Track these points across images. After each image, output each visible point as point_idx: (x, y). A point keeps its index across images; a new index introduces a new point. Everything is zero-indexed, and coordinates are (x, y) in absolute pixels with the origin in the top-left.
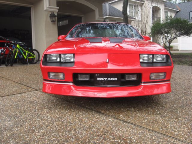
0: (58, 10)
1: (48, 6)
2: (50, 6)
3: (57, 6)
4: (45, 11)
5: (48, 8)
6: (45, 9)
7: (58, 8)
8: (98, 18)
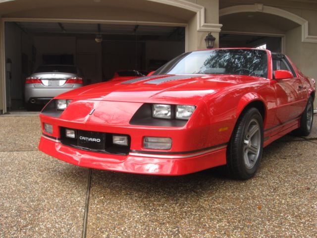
0: (221, 28)
1: (203, 23)
2: (206, 24)
3: (220, 23)
4: (199, 31)
5: (203, 26)
6: (198, 28)
7: (221, 25)
8: (307, 38)
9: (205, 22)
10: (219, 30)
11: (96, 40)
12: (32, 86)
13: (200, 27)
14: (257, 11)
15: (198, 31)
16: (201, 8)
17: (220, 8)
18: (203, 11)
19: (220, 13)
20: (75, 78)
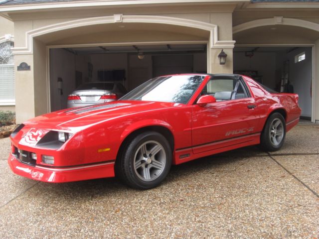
0: (235, 44)
1: (216, 41)
2: (219, 42)
3: (233, 40)
5: (217, 43)
7: (235, 41)
9: (218, 40)
10: (233, 46)
11: (139, 57)
12: (73, 102)
13: (213, 45)
14: (277, 24)
15: (212, 49)
16: (214, 27)
17: (234, 25)
18: (216, 29)
19: (233, 31)
20: (109, 94)
